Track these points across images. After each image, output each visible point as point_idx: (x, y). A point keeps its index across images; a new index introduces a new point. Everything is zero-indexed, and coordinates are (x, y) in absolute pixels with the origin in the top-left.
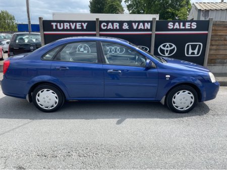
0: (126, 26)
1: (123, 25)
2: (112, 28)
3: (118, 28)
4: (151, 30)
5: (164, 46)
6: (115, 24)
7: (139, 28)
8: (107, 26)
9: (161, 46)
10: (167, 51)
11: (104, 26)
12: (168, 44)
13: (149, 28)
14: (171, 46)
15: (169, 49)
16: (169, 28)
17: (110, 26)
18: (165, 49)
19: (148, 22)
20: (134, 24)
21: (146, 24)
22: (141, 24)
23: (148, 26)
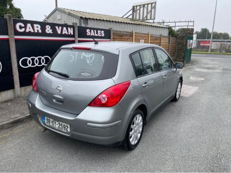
0: (49, 30)
1: (46, 28)
2: (32, 31)
3: (40, 31)
4: (73, 36)
6: (35, 26)
7: (63, 33)
8: (25, 27)
11: (21, 27)
13: (72, 34)
16: (88, 34)
17: (29, 28)
19: (71, 27)
20: (57, 27)
21: (69, 28)
22: (65, 28)
23: (71, 31)
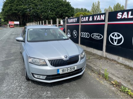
0: (91, 19)
1: (89, 18)
2: (85, 20)
4: (104, 21)
5: (113, 35)
6: (86, 17)
9: (111, 35)
10: (116, 40)
12: (116, 34)
13: (103, 19)
14: (119, 36)
15: (117, 38)
16: (118, 18)
18: (114, 38)
19: (103, 14)
20: (95, 16)
21: (102, 16)
22: (99, 16)
23: (103, 17)
